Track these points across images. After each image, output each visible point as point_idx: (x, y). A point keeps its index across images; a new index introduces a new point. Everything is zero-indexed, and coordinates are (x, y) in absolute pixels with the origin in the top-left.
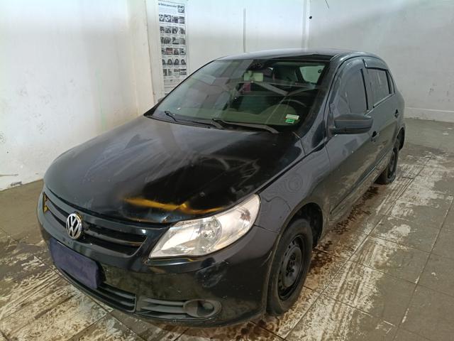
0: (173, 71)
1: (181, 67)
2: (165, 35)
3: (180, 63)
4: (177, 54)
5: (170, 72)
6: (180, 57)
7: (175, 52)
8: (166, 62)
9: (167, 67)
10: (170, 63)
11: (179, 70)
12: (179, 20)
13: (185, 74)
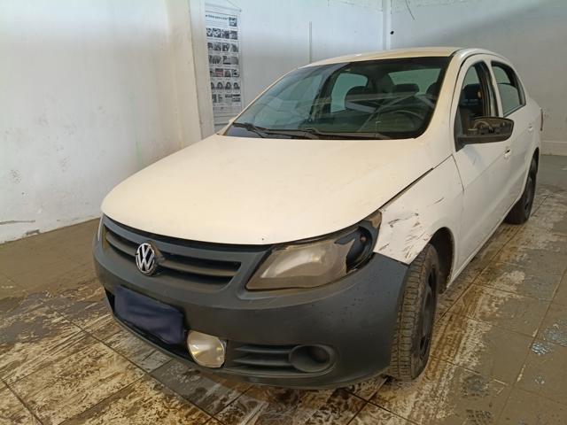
0: (223, 97)
2: (214, 53)
3: (232, 87)
4: (229, 76)
5: (220, 98)
7: (226, 73)
8: (216, 86)
9: (217, 92)
10: (220, 86)
11: (232, 96)
12: (231, 36)
13: (239, 100)
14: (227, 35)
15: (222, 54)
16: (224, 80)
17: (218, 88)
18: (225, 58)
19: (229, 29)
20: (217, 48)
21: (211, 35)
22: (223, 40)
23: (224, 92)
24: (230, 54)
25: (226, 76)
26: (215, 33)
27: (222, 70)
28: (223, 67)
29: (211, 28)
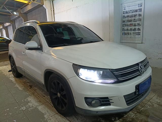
0: (132, 34)
1: (137, 32)
2: (130, 19)
3: (137, 29)
4: (136, 26)
5: (130, 34)
6: (137, 27)
7: (134, 25)
8: (129, 29)
9: (129, 32)
10: (131, 30)
11: (136, 33)
12: (138, 11)
13: (140, 35)
14: (136, 11)
15: (133, 18)
16: (133, 28)
17: (130, 30)
18: (134, 19)
19: (138, 8)
20: (132, 16)
21: (129, 13)
22: (134, 13)
23: (133, 32)
24: (137, 18)
25: (134, 26)
26: (131, 11)
27: (133, 24)
28: (133, 23)
29: (130, 10)
